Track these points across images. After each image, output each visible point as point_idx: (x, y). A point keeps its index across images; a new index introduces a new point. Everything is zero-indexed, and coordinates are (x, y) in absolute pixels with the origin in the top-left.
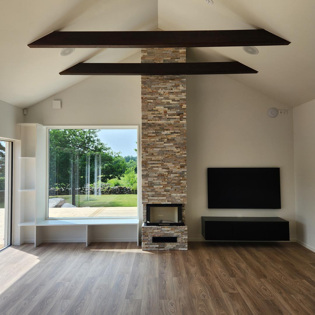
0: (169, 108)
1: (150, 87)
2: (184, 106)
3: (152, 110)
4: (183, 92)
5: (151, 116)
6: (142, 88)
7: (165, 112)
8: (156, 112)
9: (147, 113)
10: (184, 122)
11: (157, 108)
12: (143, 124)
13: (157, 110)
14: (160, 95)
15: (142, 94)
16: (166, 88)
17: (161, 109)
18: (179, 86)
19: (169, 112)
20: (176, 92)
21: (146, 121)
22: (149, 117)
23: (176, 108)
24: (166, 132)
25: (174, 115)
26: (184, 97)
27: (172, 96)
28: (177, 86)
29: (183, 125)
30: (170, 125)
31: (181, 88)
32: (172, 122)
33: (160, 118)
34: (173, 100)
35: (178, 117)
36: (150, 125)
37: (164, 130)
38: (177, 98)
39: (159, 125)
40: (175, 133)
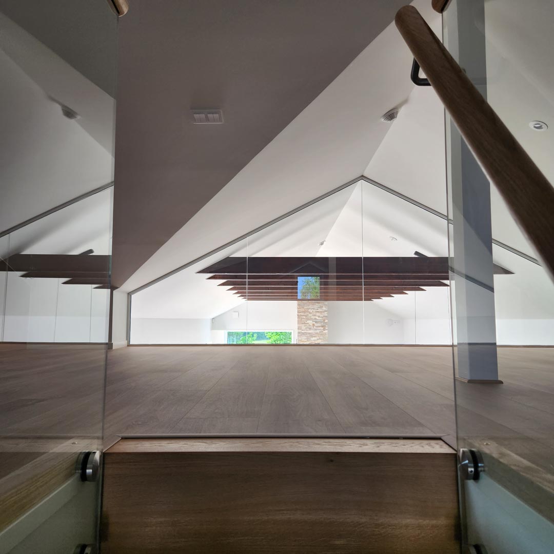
0: (316, 322)
1: (303, 308)
2: (326, 321)
3: (305, 323)
4: (326, 311)
5: (304, 328)
6: (298, 308)
7: (314, 325)
8: (307, 325)
9: (301, 325)
10: (326, 331)
11: (308, 322)
12: (299, 333)
13: (308, 324)
14: (310, 313)
15: (298, 312)
16: (314, 309)
17: (310, 322)
18: (322, 307)
19: (316, 325)
20: (321, 312)
21: (300, 331)
22: (302, 329)
23: (321, 322)
24: (314, 338)
25: (319, 327)
26: (326, 315)
27: (318, 314)
28: (321, 307)
29: (325, 334)
30: (317, 333)
31: (324, 308)
32: (318, 331)
33: (310, 329)
34: (319, 317)
35: (322, 328)
36: (303, 334)
37: (312, 337)
38: (322, 316)
39: (309, 333)
40: (320, 339)
